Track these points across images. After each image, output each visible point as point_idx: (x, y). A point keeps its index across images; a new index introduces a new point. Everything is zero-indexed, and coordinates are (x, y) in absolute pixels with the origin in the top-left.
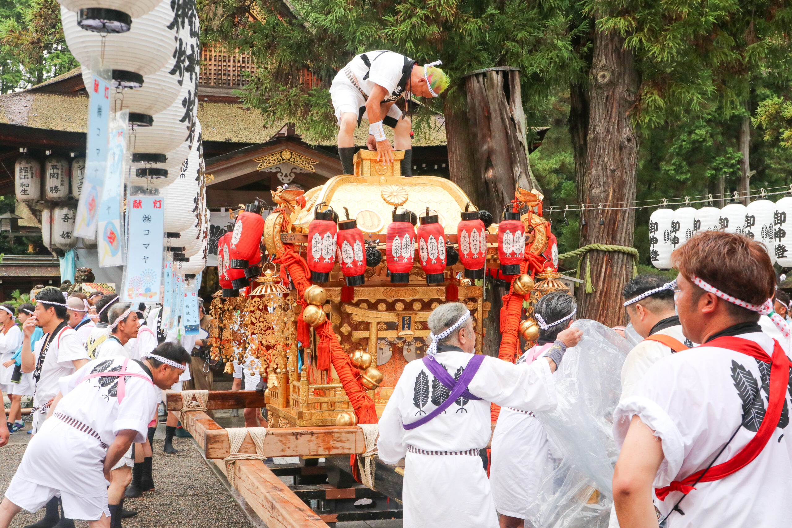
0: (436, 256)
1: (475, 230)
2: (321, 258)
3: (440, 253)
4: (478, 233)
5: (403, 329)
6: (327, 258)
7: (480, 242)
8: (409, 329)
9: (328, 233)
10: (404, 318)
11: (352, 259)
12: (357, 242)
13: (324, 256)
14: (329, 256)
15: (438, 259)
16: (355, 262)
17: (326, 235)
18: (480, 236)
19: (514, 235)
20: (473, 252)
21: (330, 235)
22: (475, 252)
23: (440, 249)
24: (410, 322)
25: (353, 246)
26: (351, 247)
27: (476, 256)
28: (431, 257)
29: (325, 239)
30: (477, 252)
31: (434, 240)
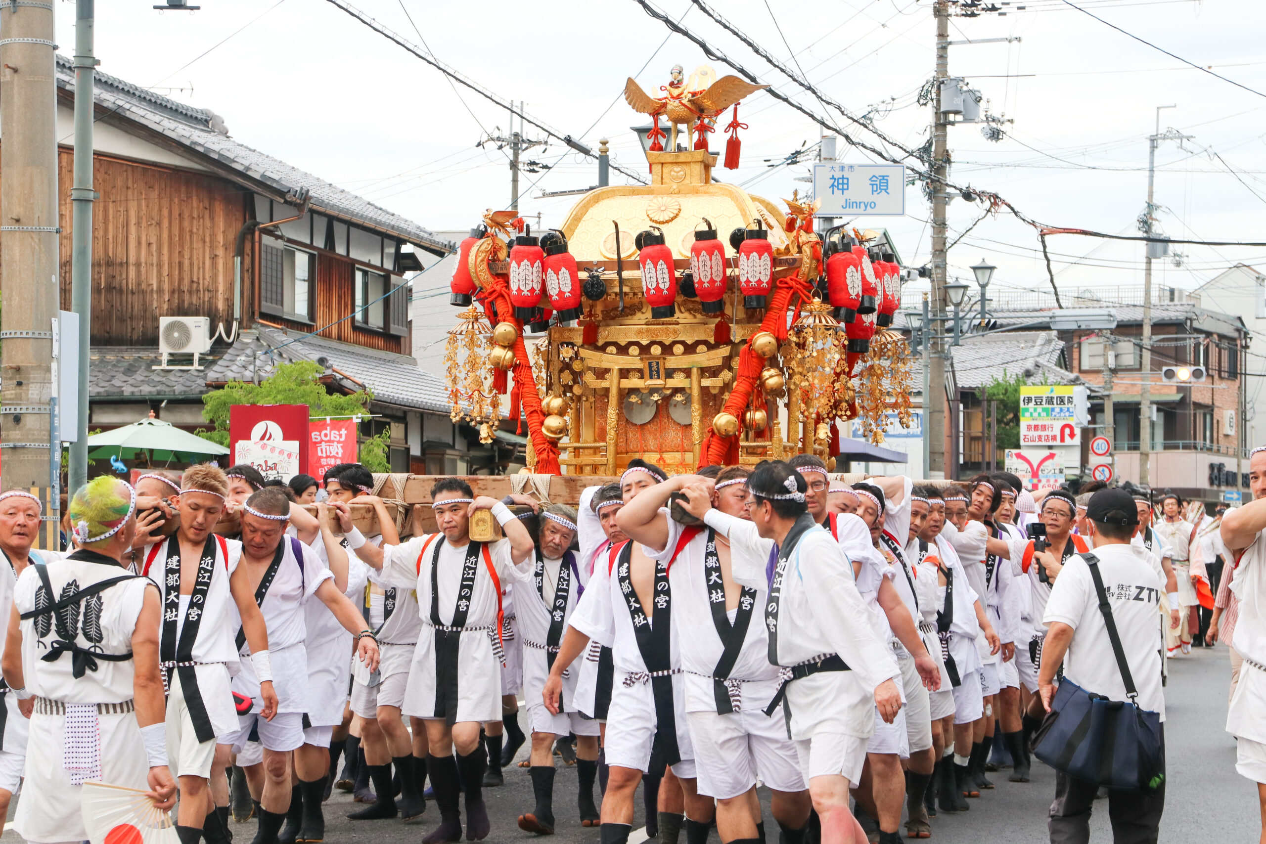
0: (654, 285)
1: (704, 253)
2: (519, 290)
3: (660, 281)
4: (708, 257)
5: (651, 377)
6: (525, 290)
7: (711, 268)
8: (659, 377)
9: (526, 261)
10: (650, 364)
11: (558, 290)
12: (563, 269)
13: (522, 288)
14: (529, 288)
15: (657, 288)
16: (561, 293)
17: (522, 263)
18: (711, 260)
19: (748, 259)
20: (703, 280)
21: (529, 263)
22: (706, 280)
23: (660, 276)
24: (658, 368)
25: (558, 275)
26: (555, 276)
27: (706, 285)
28: (650, 286)
29: (522, 267)
30: (708, 279)
31: (652, 266)
